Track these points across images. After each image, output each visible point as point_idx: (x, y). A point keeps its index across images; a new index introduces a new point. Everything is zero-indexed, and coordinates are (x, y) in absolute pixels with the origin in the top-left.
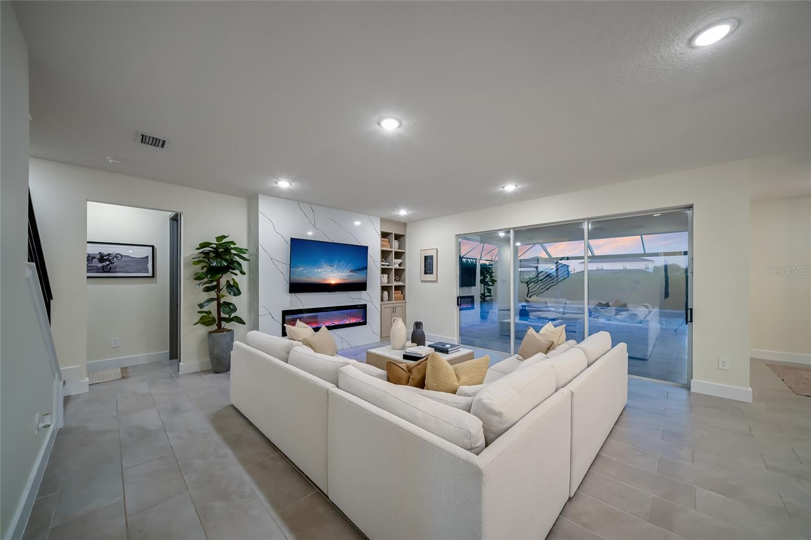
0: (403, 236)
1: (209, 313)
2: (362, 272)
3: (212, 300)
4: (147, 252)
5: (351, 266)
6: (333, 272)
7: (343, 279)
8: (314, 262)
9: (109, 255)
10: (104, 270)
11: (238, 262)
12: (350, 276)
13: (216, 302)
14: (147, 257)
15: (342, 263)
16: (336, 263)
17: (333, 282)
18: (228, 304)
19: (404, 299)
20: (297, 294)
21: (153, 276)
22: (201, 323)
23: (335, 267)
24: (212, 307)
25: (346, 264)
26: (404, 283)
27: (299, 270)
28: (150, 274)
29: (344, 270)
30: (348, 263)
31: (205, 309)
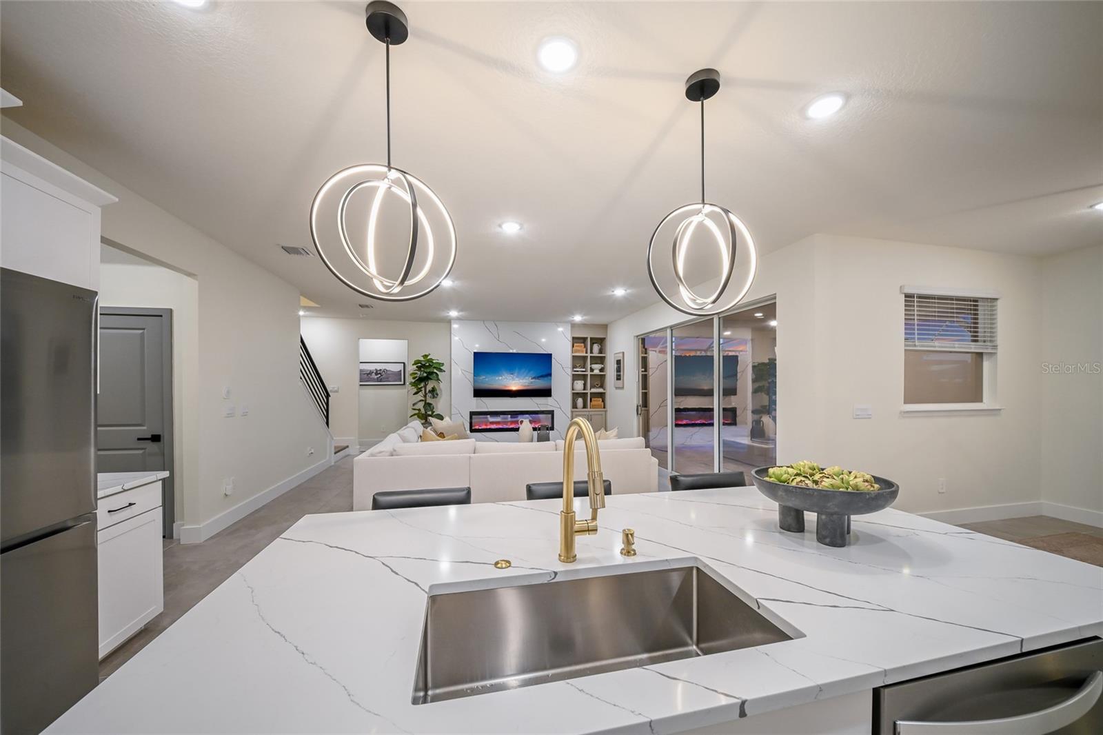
0: (605, 338)
1: (419, 410)
2: (546, 379)
3: (423, 400)
4: (400, 367)
5: (533, 374)
6: (513, 379)
7: (525, 386)
8: (496, 371)
9: (380, 370)
10: (378, 380)
11: (436, 373)
12: (532, 383)
13: (423, 402)
14: (401, 371)
15: (523, 370)
16: (517, 371)
17: (514, 388)
18: (430, 404)
19: (604, 408)
20: (482, 398)
21: (404, 384)
22: (418, 417)
23: (516, 374)
24: (421, 406)
25: (527, 371)
26: (604, 390)
27: (481, 378)
28: (402, 383)
29: (526, 376)
30: (529, 371)
31: (416, 407)
